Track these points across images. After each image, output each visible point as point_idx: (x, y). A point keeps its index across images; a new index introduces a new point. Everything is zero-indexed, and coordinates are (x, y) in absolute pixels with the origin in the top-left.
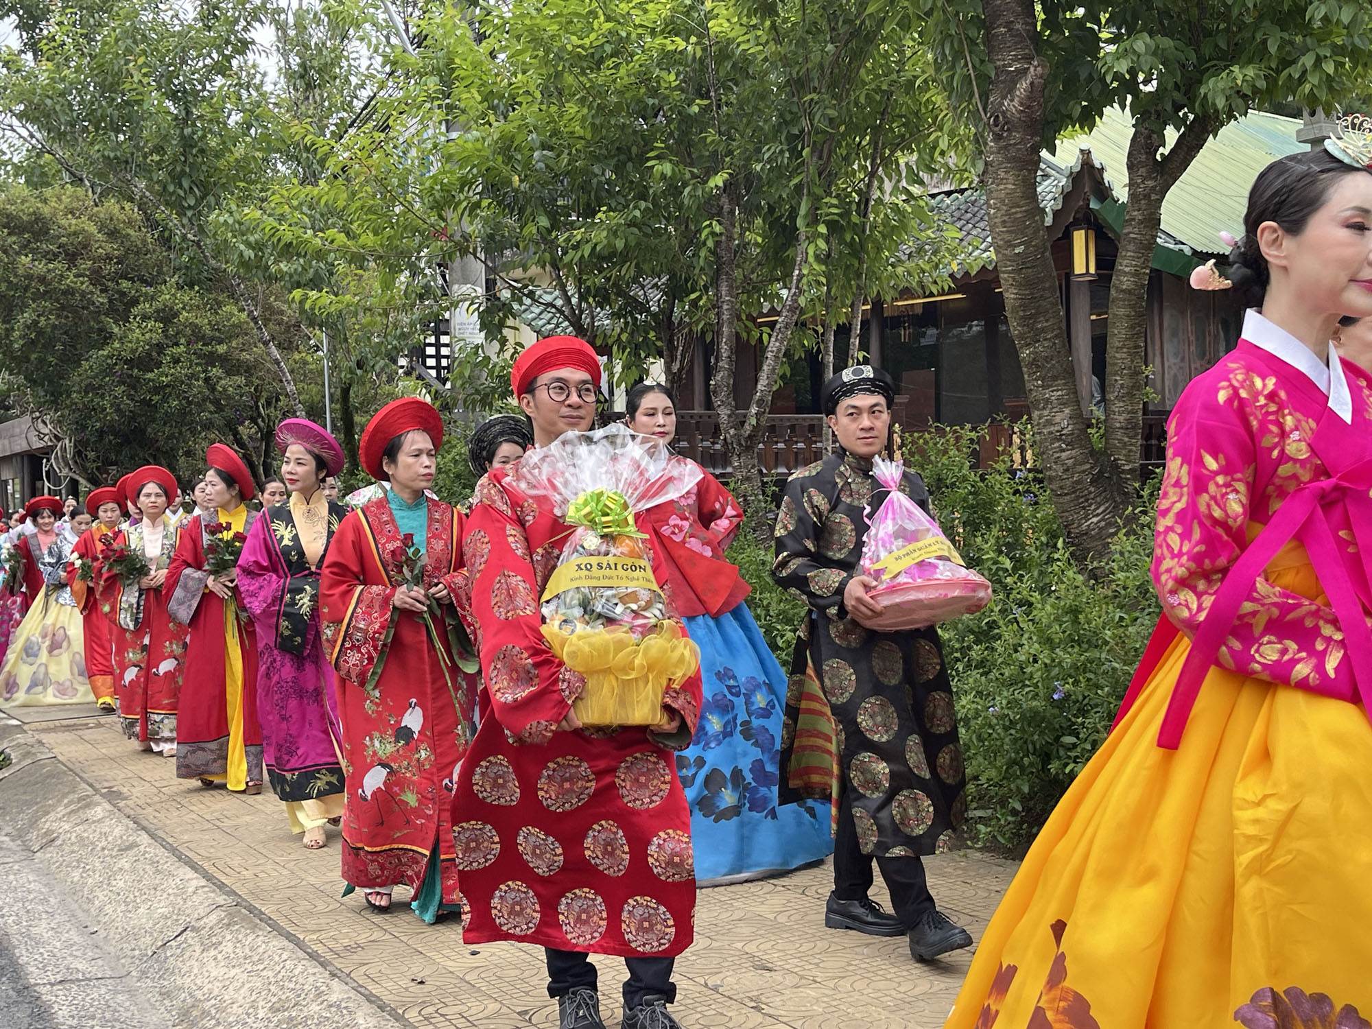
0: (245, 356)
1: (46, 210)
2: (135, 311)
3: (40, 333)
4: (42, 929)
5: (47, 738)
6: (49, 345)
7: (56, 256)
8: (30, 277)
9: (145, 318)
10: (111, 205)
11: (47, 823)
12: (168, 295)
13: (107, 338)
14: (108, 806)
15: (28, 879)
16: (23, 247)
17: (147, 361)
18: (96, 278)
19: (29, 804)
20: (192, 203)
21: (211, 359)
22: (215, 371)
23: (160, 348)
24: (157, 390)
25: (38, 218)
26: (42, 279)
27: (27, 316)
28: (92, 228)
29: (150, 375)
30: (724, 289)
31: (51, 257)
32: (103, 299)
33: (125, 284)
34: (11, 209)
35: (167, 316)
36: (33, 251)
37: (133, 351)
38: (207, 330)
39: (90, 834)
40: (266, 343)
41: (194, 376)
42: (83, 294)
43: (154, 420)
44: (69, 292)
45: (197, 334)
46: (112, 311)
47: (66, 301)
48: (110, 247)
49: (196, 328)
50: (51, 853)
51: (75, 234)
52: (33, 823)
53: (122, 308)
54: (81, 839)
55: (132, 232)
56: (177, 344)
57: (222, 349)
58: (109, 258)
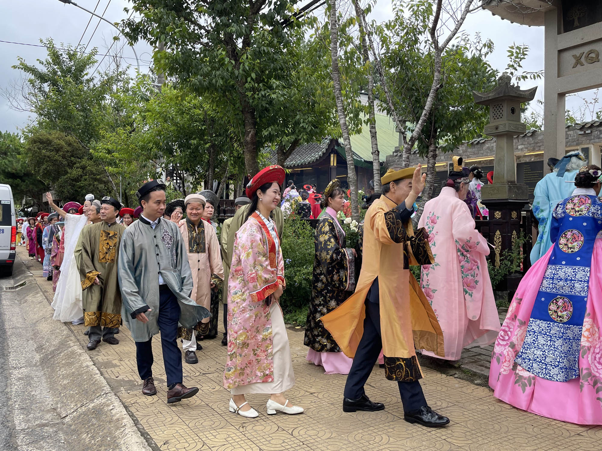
0: (104, 179)
1: (50, 138)
2: (75, 166)
3: (48, 171)
4: (14, 319)
5: (37, 279)
6: (50, 175)
7: (53, 150)
8: (45, 156)
9: (77, 168)
10: (69, 137)
11: (27, 298)
12: (85, 161)
13: (67, 173)
14: (42, 294)
15: (17, 310)
16: (43, 148)
17: (77, 180)
18: (64, 157)
19: (25, 293)
20: (87, 139)
21: (96, 180)
22: (96, 183)
23: (81, 176)
24: (80, 187)
25: (48, 140)
26: (49, 157)
27: (44, 166)
28: (63, 143)
29: (78, 184)
30: (210, 171)
31: (51, 151)
32: (65, 162)
33: (73, 158)
34: (41, 137)
35: (83, 168)
36: (46, 149)
37: (73, 177)
38: (95, 172)
39: (34, 300)
40: (108, 177)
41: (90, 185)
42: (60, 161)
43: (79, 195)
44: (56, 160)
45: (92, 173)
46: (69, 165)
47: (54, 162)
48: (69, 148)
49: (91, 171)
50: (25, 304)
51: (59, 145)
52: (24, 298)
53: (71, 165)
54: (32, 301)
55: (75, 144)
56: (86, 175)
57: (98, 177)
58: (68, 151)
